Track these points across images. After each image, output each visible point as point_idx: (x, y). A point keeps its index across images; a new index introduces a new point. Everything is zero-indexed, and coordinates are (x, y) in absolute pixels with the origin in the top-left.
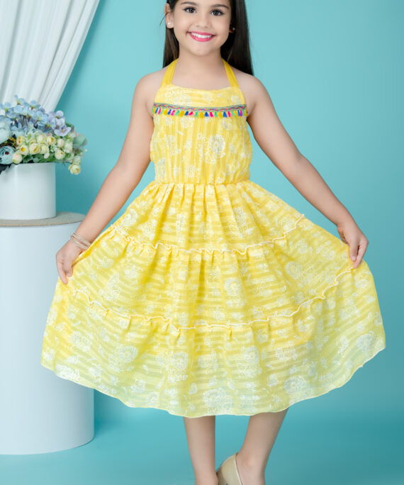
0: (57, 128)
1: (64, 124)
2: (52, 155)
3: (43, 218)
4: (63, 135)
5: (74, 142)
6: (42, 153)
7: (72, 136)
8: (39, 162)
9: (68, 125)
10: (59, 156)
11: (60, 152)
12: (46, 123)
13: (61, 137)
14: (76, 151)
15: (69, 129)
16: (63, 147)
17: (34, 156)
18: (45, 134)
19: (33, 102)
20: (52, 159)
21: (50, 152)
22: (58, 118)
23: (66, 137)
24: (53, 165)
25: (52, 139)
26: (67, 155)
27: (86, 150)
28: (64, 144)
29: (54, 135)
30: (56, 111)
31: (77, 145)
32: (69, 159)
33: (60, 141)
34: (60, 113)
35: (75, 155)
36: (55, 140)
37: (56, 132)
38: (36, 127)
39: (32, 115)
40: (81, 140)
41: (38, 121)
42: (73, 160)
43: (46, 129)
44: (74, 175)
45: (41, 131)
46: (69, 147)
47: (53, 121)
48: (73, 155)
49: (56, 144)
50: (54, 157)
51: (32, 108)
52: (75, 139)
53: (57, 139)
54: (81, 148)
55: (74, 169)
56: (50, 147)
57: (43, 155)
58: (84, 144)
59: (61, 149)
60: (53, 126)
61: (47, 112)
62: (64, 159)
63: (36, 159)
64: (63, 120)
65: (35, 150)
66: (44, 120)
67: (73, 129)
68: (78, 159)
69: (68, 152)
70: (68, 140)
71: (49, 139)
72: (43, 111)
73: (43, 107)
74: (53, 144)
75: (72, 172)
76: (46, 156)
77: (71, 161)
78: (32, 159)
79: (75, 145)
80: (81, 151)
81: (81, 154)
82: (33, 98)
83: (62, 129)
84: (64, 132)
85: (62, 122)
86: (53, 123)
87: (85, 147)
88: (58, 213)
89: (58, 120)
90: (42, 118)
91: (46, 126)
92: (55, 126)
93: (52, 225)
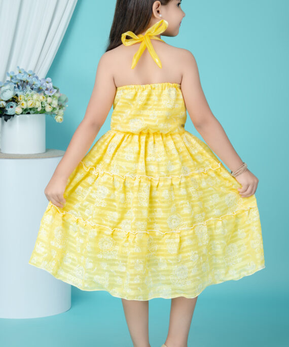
0: (47, 89)
1: (52, 87)
2: (43, 108)
3: (36, 153)
5: (59, 100)
7: (58, 95)
8: (34, 113)
9: (55, 88)
10: (48, 109)
11: (49, 106)
12: (39, 86)
13: (50, 96)
14: (61, 106)
15: (56, 90)
16: (51, 103)
17: (30, 109)
18: (38, 94)
19: (31, 71)
20: (43, 111)
21: (42, 107)
22: (48, 83)
23: (54, 96)
24: (43, 116)
25: (43, 97)
26: (54, 109)
27: (67, 106)
28: (52, 101)
29: (45, 94)
30: (46, 78)
31: (61, 102)
32: (56, 112)
33: (49, 99)
34: (49, 79)
35: (60, 109)
36: (45, 98)
37: (46, 92)
38: (32, 89)
39: (29, 80)
40: (63, 98)
41: (33, 84)
42: (58, 112)
43: (39, 90)
44: (58, 123)
45: (36, 92)
46: (55, 103)
47: (44, 84)
48: (58, 109)
49: (46, 101)
50: (45, 110)
51: (29, 76)
52: (59, 97)
53: (47, 97)
54: (63, 104)
55: (59, 119)
56: (42, 103)
57: (37, 108)
58: (66, 101)
59: (50, 105)
60: (44, 89)
61: (40, 79)
62: (52, 112)
63: (32, 112)
64: (51, 85)
65: (31, 105)
66: (38, 84)
67: (58, 92)
68: (61, 112)
69: (55, 106)
70: (55, 98)
71: (41, 97)
72: (37, 78)
73: (38, 75)
74: (44, 101)
75: (57, 121)
76: (39, 109)
77: (57, 114)
78: (29, 111)
80: (64, 106)
81: (64, 108)
82: (30, 68)
83: (51, 90)
84: (52, 93)
85: (50, 85)
86: (44, 86)
87: (66, 103)
88: (47, 150)
89: (47, 84)
90: (36, 82)
91: (39, 88)
92: (45, 88)
93: (42, 158)
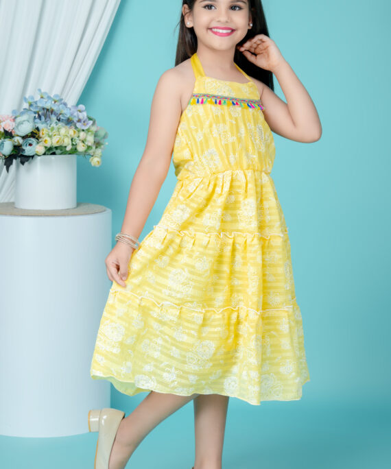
0: (79, 121)
1: (86, 117)
2: (74, 147)
3: (64, 208)
4: (85, 128)
5: (96, 135)
6: (65, 145)
7: (94, 129)
8: (61, 154)
9: (90, 119)
10: (81, 148)
11: (81, 144)
12: (68, 116)
13: (83, 130)
14: (98, 144)
15: (91, 122)
16: (85, 140)
17: (56, 148)
18: (68, 127)
19: (56, 96)
20: (74, 151)
21: (73, 145)
22: (80, 112)
23: (88, 130)
24: (74, 157)
25: (75, 132)
26: (89, 147)
27: (107, 143)
28: (86, 137)
29: (76, 128)
30: (78, 104)
31: (98, 138)
32: (91, 152)
33: (82, 134)
34: (82, 107)
35: (96, 148)
36: (77, 132)
37: (78, 125)
38: (59, 120)
39: (55, 108)
40: (102, 133)
41: (61, 114)
42: (94, 153)
43: (69, 122)
44: (95, 167)
45: (64, 125)
46: (90, 140)
47: (75, 114)
48: (94, 148)
49: (79, 137)
50: (76, 149)
51: (55, 102)
52: (96, 132)
53: (79, 131)
54: (102, 142)
55: (95, 161)
56: (72, 140)
57: (66, 147)
58: (105, 137)
59: (83, 142)
60: (75, 120)
61: (69, 106)
62: (86, 151)
63: (58, 151)
64: (85, 114)
65: (58, 142)
66: (67, 113)
67: (94, 124)
68: (99, 151)
69: (90, 144)
70: (90, 133)
71: (71, 132)
72: (65, 104)
73: (66, 101)
74: (75, 137)
75: (93, 164)
76: (69, 148)
77: (92, 154)
78: (54, 150)
79: (97, 138)
80: (102, 144)
81: (102, 146)
82: (55, 92)
83: (84, 122)
84: (85, 125)
85: (83, 115)
86: (75, 116)
87: (106, 140)
88: (79, 204)
89: (80, 114)
90: (64, 111)
91: (68, 119)
92: (77, 119)
93: (73, 215)
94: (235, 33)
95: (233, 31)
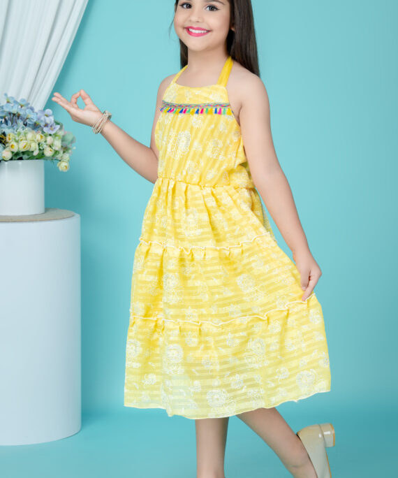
0: (46, 125)
1: (53, 122)
2: (41, 152)
4: (52, 133)
5: (63, 140)
6: (32, 150)
7: (61, 133)
8: (28, 159)
9: (57, 124)
10: (48, 153)
11: (49, 149)
12: (35, 121)
13: (50, 135)
14: (65, 149)
15: (58, 127)
16: (52, 144)
17: (23, 153)
18: (34, 132)
19: (23, 100)
20: (41, 156)
21: (40, 150)
22: (47, 116)
23: (55, 135)
24: (41, 163)
25: (41, 137)
26: (56, 152)
27: (75, 148)
28: (54, 142)
29: (43, 132)
30: (44, 110)
31: (66, 143)
32: (59, 156)
33: (49, 139)
34: (49, 111)
35: (64, 152)
36: (44, 137)
37: (45, 129)
38: (26, 125)
39: (21, 113)
40: (69, 138)
41: (27, 119)
42: (62, 157)
43: (36, 126)
44: (62, 172)
45: (30, 129)
46: (58, 144)
47: (42, 118)
48: (62, 152)
49: (46, 142)
50: (43, 154)
51: (22, 107)
52: (64, 136)
53: (46, 136)
54: (69, 146)
55: (63, 166)
56: (39, 144)
57: (33, 152)
58: (72, 142)
59: (50, 146)
60: (42, 124)
61: (36, 110)
62: (53, 156)
63: (25, 156)
64: (52, 118)
65: (25, 147)
66: (33, 118)
67: (61, 128)
68: (67, 156)
69: (57, 149)
70: (57, 138)
71: (38, 137)
72: (32, 109)
73: (33, 106)
74: (42, 141)
75: (60, 169)
76: (36, 153)
77: (60, 159)
78: (21, 155)
79: (64, 143)
80: (70, 149)
81: (70, 151)
82: (22, 96)
83: (51, 126)
84: (53, 130)
85: (50, 120)
86: (42, 121)
87: (73, 145)
88: (47, 210)
89: (47, 118)
90: (31, 116)
91: (35, 124)
92: (44, 124)
93: (41, 221)
94: (210, 33)
95: (208, 31)
